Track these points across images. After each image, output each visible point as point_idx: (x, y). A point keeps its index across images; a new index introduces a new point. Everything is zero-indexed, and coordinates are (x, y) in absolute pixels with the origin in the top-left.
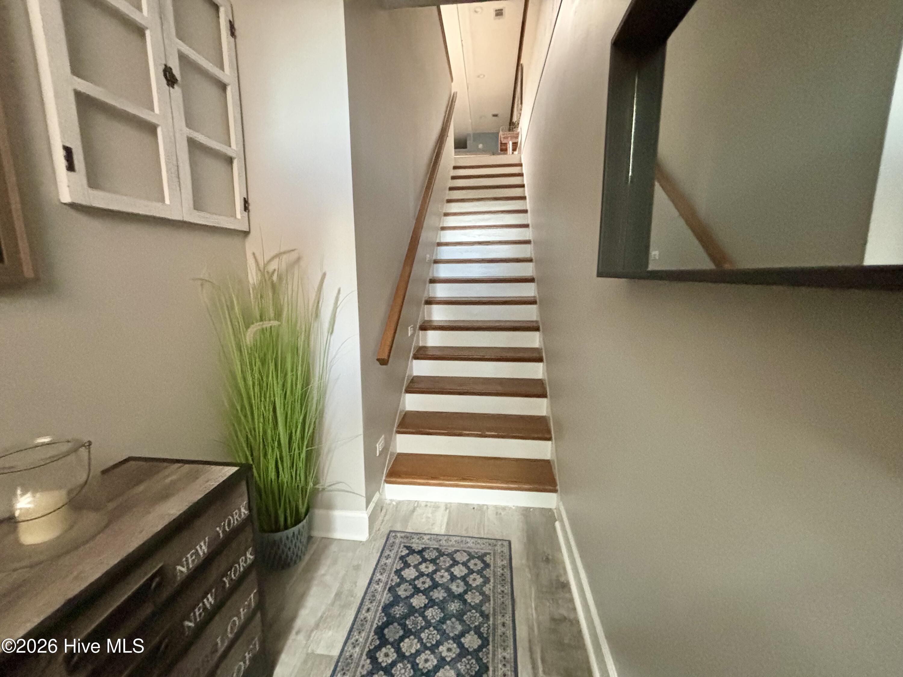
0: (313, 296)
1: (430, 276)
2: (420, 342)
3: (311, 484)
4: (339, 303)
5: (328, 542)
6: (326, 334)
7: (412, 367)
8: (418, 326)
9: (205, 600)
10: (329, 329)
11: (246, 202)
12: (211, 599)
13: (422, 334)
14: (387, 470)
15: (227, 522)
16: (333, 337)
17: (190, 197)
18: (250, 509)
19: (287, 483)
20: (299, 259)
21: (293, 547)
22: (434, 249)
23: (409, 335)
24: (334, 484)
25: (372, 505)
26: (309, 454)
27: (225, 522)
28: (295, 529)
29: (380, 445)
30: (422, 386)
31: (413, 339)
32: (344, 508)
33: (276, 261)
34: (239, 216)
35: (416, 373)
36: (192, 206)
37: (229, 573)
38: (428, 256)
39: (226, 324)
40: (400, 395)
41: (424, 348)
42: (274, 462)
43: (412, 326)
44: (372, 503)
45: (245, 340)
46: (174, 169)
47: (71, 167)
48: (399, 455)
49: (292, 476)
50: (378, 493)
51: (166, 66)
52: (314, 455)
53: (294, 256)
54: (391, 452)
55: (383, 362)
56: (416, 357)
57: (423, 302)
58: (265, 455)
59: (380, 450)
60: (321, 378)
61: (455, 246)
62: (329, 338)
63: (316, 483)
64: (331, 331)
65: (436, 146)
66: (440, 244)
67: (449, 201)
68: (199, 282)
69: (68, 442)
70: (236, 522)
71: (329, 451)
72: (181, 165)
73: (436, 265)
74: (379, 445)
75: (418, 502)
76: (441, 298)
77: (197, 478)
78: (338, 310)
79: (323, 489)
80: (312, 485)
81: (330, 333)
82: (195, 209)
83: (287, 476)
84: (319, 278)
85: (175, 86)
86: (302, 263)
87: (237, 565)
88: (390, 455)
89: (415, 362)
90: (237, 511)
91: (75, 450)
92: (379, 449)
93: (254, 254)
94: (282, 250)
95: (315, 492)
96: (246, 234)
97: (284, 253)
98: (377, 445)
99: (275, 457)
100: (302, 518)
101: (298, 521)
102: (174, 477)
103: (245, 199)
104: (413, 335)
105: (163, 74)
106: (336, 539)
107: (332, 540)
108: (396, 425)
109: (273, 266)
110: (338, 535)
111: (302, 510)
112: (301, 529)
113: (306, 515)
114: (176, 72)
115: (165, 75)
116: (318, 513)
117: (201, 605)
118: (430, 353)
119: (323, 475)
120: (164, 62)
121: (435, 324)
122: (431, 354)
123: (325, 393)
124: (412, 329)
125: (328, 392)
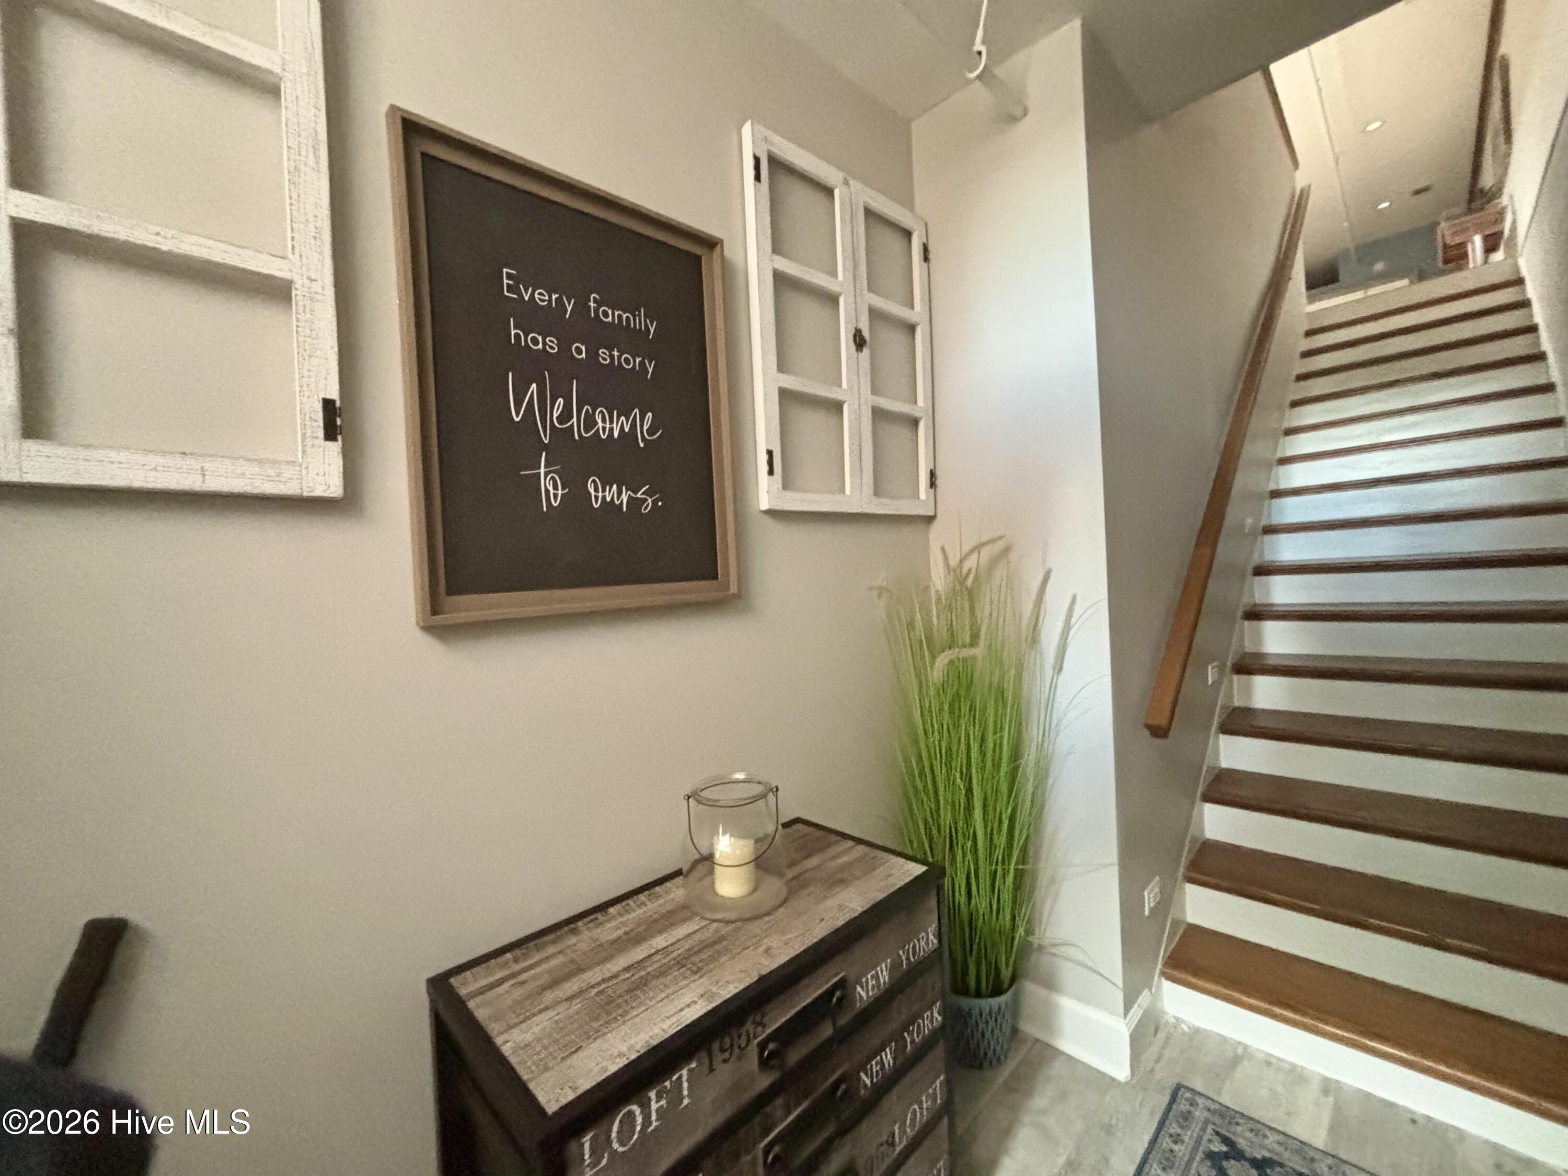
0: (1028, 608)
1: (1256, 560)
2: (1235, 700)
3: (1021, 931)
4: (1073, 620)
5: (1048, 1053)
6: (1049, 672)
7: (1217, 748)
8: (1229, 664)
9: (883, 1054)
10: (1055, 663)
11: (932, 475)
12: (888, 1057)
13: (1238, 682)
14: (1165, 951)
15: (911, 946)
16: (1061, 678)
17: (871, 481)
18: (939, 936)
19: (984, 915)
20: (1007, 550)
21: (988, 1034)
22: (1263, 506)
23: (1210, 682)
24: (1061, 945)
25: (1136, 1013)
26: (1020, 876)
27: (909, 945)
28: (995, 1002)
29: (1151, 896)
30: (1244, 793)
31: (1218, 691)
32: (1080, 998)
33: (975, 556)
34: (923, 496)
35: (1225, 763)
36: (872, 492)
37: (911, 1028)
38: (1250, 521)
39: (906, 651)
40: (1193, 804)
41: (1249, 712)
42: (965, 876)
43: (1216, 664)
44: (1136, 1006)
45: (932, 674)
46: (857, 452)
47: (771, 472)
48: (1194, 929)
49: (991, 906)
50: (1146, 992)
51: (856, 329)
52: (1027, 881)
53: (1000, 545)
54: (1173, 919)
55: (1159, 732)
56: (1226, 729)
57: (1240, 613)
58: (953, 859)
59: (1152, 905)
60: (1040, 748)
61: (1319, 492)
62: (1055, 680)
63: (1029, 932)
64: (1059, 668)
65: (1263, 303)
66: (1277, 494)
67: (1295, 404)
68: (876, 592)
69: (759, 783)
70: (922, 953)
71: (1053, 881)
72: (864, 444)
73: (1267, 538)
74: (1149, 894)
75: (1246, 1047)
76: (1283, 605)
77: (874, 869)
78: (1072, 633)
79: (1041, 948)
80: (1023, 934)
81: (1056, 672)
82: (875, 495)
83: (984, 906)
84: (1040, 578)
85: (864, 349)
86: (1013, 557)
87: (921, 1021)
88: (1172, 923)
89: (1224, 740)
90: (923, 934)
91: (764, 796)
92: (1149, 903)
93: (943, 549)
94: (983, 540)
95: (1027, 949)
96: (930, 519)
97: (984, 544)
98: (1146, 893)
99: (966, 867)
100: (1006, 985)
101: (997, 991)
102: (845, 859)
103: (931, 471)
104: (1217, 683)
105: (852, 339)
106: (1062, 1053)
107: (1057, 1052)
108: (1184, 862)
109: (971, 563)
110: (1066, 1045)
111: (1006, 974)
112: (1003, 1007)
113: (1010, 986)
114: (866, 334)
115: (855, 340)
116: (1031, 989)
117: (879, 1058)
118: (1261, 722)
119: (1040, 923)
120: (855, 326)
121: (1271, 662)
122: (1263, 725)
123: (1047, 776)
124: (1216, 669)
125: (1052, 774)
